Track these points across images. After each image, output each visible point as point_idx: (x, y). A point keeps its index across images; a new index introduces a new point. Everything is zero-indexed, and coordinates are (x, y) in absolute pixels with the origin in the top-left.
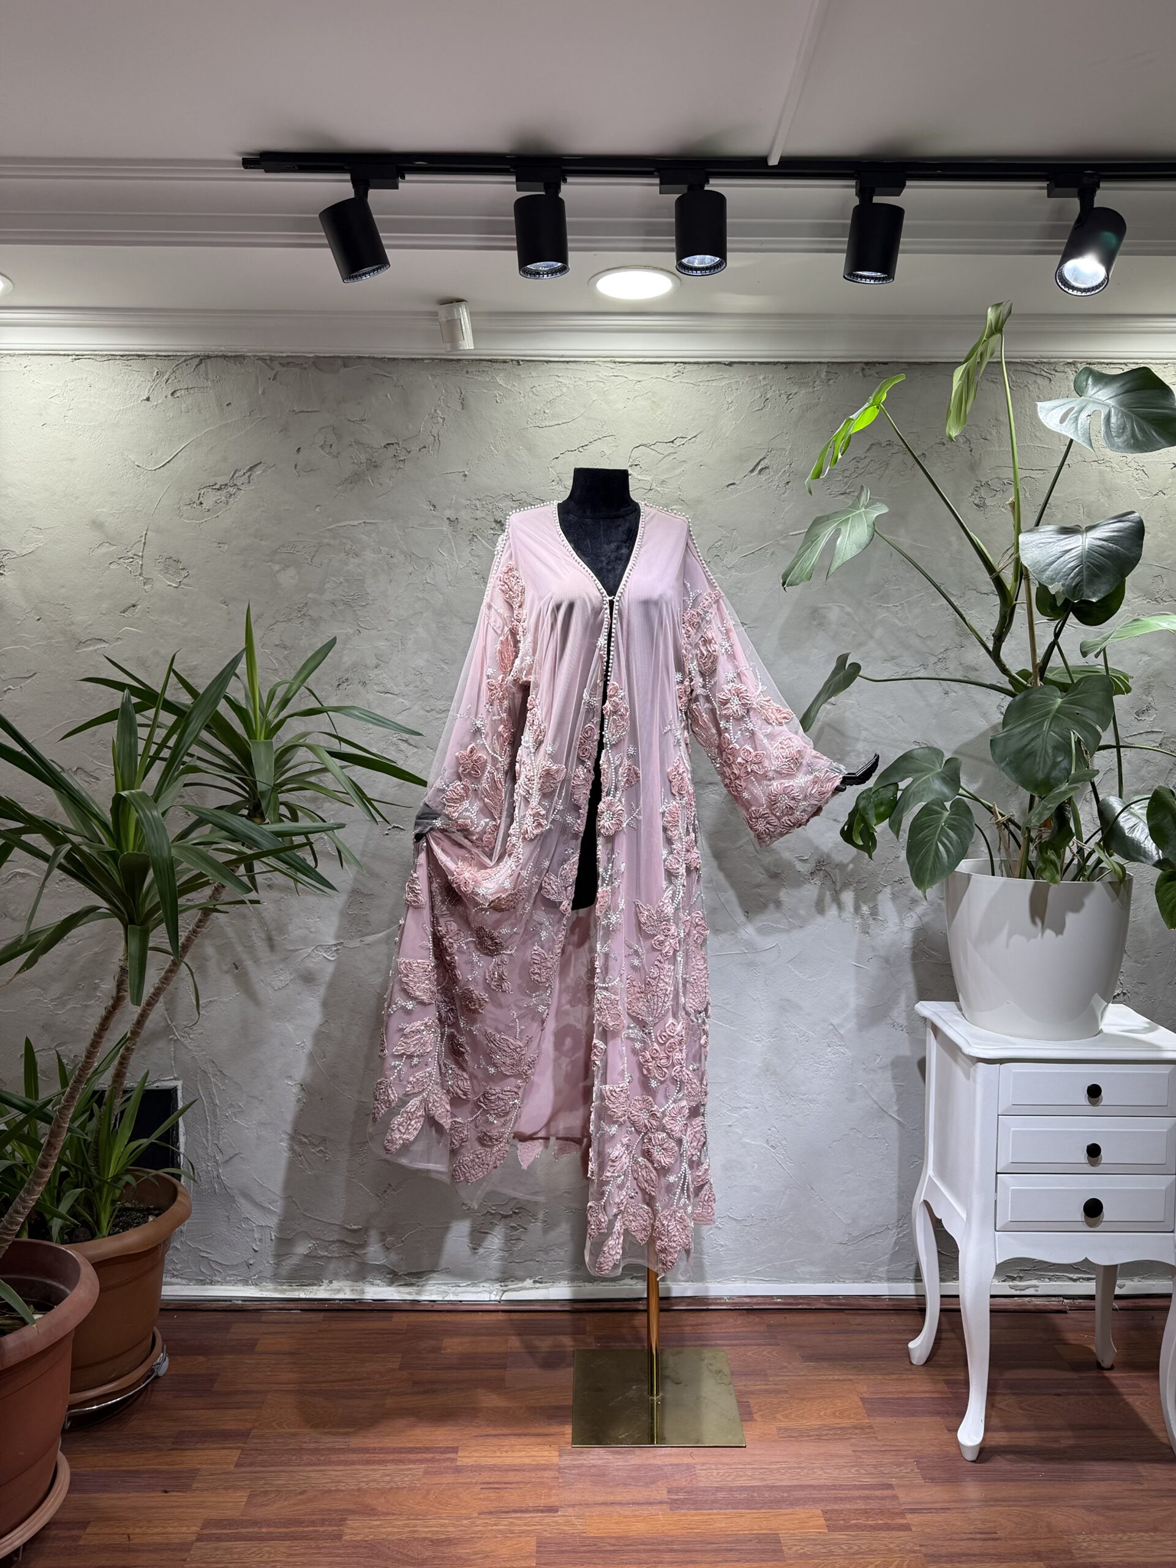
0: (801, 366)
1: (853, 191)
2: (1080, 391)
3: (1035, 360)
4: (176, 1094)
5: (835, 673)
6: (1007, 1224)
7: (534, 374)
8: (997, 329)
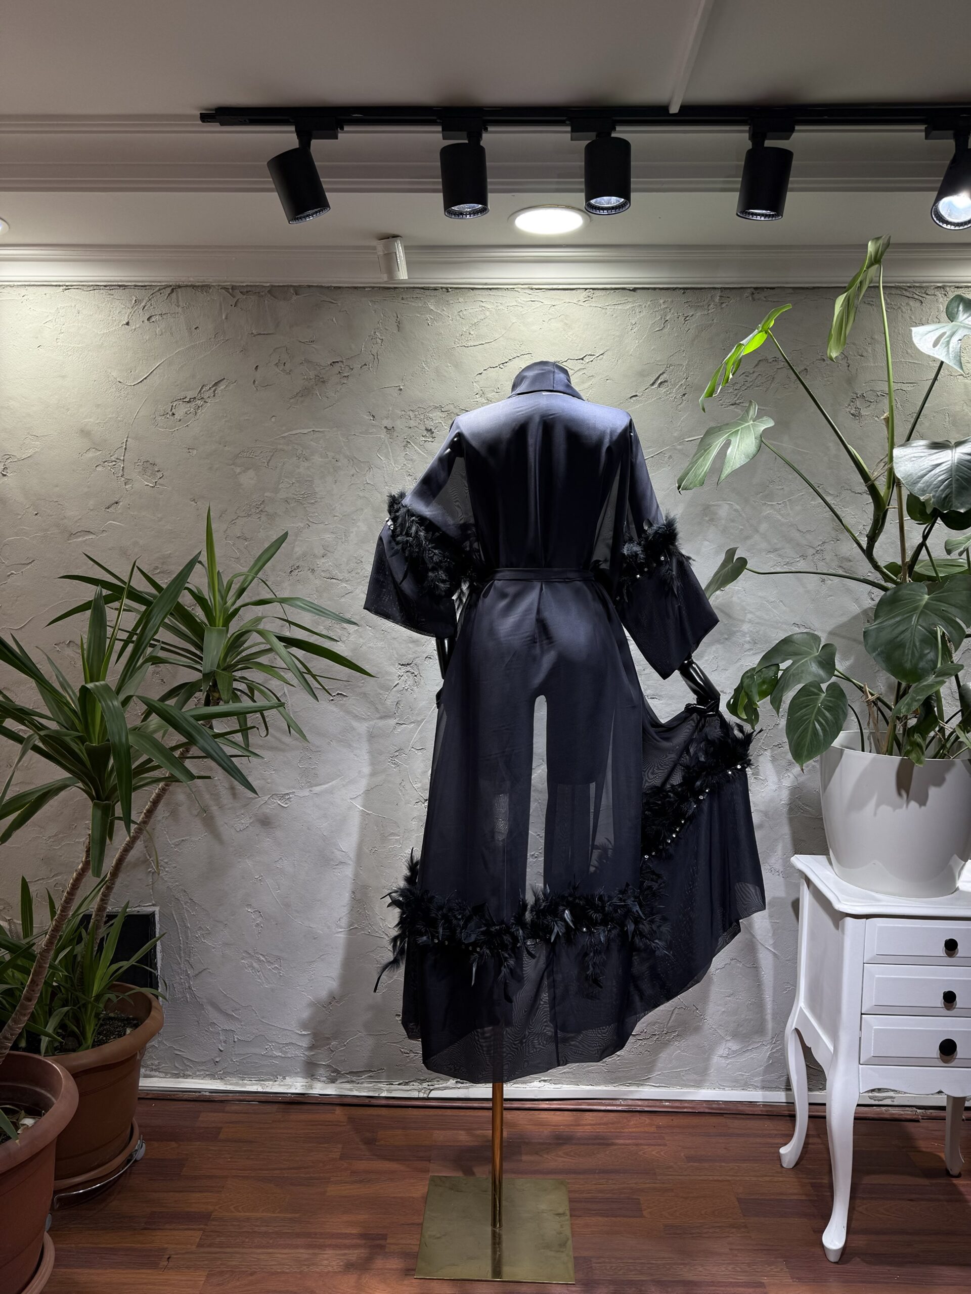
0: (698, 291)
1: (747, 135)
2: (951, 317)
3: (908, 285)
4: (154, 918)
5: (723, 565)
6: (870, 1059)
7: (461, 300)
8: (876, 260)
